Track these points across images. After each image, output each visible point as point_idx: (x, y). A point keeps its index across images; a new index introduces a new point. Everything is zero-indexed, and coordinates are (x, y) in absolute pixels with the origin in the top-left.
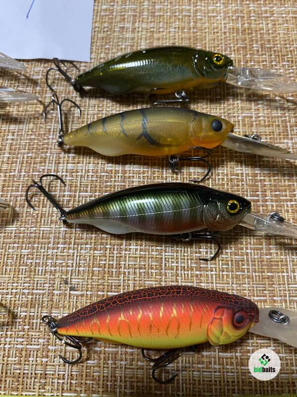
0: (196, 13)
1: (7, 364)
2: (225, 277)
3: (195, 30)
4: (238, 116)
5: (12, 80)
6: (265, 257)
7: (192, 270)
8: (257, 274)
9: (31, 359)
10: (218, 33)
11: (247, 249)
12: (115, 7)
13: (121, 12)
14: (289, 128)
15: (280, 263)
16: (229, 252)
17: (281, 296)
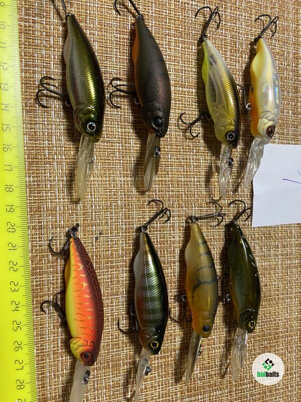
0: (290, 298)
1: (46, 202)
2: (108, 337)
3: (276, 299)
4: (215, 335)
5: (237, 173)
6: (121, 362)
7: (111, 316)
8: (111, 358)
9: (50, 217)
10: (275, 315)
11: (127, 350)
12: (294, 239)
13: (290, 244)
14: (208, 370)
15: (118, 372)
16: (124, 338)
17: (97, 375)
